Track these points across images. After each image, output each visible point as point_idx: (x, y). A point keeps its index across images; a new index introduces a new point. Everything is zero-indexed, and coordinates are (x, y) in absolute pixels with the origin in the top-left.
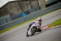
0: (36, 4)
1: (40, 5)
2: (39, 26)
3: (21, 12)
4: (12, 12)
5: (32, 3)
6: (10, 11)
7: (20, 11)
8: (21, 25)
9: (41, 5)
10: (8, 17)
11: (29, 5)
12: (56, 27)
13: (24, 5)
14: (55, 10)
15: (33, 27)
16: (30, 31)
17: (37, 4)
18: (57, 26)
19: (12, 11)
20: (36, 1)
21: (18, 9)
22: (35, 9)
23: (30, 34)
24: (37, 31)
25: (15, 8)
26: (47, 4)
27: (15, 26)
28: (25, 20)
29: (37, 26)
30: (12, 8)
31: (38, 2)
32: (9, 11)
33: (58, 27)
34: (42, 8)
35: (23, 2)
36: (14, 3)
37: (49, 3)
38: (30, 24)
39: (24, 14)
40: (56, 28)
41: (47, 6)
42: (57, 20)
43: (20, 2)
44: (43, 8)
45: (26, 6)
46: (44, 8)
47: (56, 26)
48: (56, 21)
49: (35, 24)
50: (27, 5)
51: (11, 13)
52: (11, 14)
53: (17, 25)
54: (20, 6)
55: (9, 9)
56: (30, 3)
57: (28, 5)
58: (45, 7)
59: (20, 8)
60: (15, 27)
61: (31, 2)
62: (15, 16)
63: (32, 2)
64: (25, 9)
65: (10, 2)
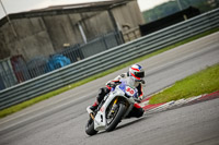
0: (107, 24)
1: (120, 28)
2: (136, 96)
3: (53, 52)
4: (20, 50)
5: (92, 20)
6: (13, 47)
7: (49, 49)
8: (50, 99)
9: (123, 27)
10: (6, 68)
11: (80, 27)
12: (177, 102)
13: (62, 27)
14: (175, 44)
15: (116, 98)
16: (102, 112)
17: (111, 24)
18: (182, 101)
19: (18, 48)
20: (106, 12)
21: (40, 41)
22: (104, 40)
23: (104, 124)
24: (127, 114)
25: (31, 38)
26: (144, 22)
27: (31, 101)
28: (67, 81)
29: (129, 93)
30: (18, 38)
31: (111, 15)
32: (9, 46)
33: (184, 105)
34: (126, 38)
35: (57, 17)
36: (25, 20)
37: (150, 20)
38: (103, 90)
39: (62, 59)
40: (176, 107)
41: (145, 29)
42: (180, 79)
43: (50, 18)
44: (131, 35)
45: (68, 29)
46: (136, 37)
47: (176, 99)
48: (177, 82)
49: (123, 88)
50: (75, 27)
51: (14, 53)
52: (14, 60)
53: (38, 98)
54: (49, 31)
55: (7, 39)
56: (83, 20)
57: (77, 25)
58: (138, 32)
59: (47, 36)
60: (31, 105)
61: (88, 18)
62: (30, 66)
63: (92, 16)
64: (67, 41)
65: (13, 16)
